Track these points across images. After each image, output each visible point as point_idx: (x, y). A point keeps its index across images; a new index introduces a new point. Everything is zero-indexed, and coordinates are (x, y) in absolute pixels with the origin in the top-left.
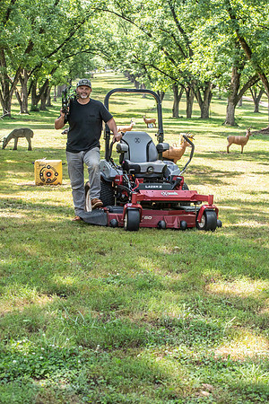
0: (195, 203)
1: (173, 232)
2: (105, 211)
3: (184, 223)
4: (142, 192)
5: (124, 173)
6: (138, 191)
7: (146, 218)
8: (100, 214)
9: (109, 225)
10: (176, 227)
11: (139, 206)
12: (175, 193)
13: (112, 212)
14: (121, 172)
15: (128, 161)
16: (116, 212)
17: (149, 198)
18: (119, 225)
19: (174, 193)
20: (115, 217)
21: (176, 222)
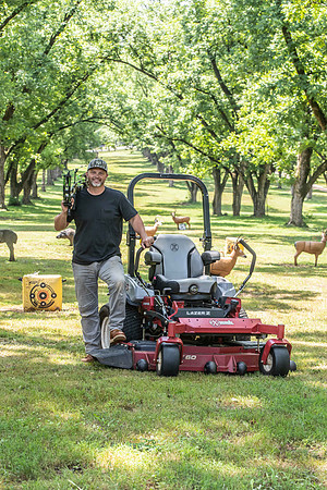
0: (258, 336)
1: (227, 377)
2: (129, 348)
3: (242, 365)
4: (183, 321)
5: (156, 293)
6: (176, 319)
7: (188, 357)
8: (122, 352)
9: (136, 368)
10: (231, 370)
11: (179, 340)
13: (139, 349)
14: (151, 293)
15: (161, 276)
16: (145, 349)
18: (149, 368)
19: (229, 323)
20: (143, 356)
21: (230, 364)
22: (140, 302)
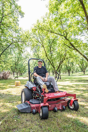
3: (64, 107)
5: (36, 86)
10: (61, 109)
12: (59, 94)
17: (50, 98)
21: (60, 107)
22: (32, 88)
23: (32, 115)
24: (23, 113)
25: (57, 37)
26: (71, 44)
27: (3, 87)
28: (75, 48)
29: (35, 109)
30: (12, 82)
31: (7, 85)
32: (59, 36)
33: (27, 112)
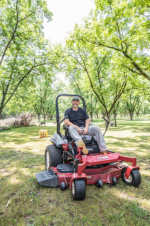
2: (56, 174)
3: (115, 179)
4: (84, 159)
5: (68, 142)
10: (109, 182)
12: (107, 157)
13: (61, 172)
16: (64, 172)
17: (89, 163)
21: (108, 178)
22: (62, 145)
23: (59, 191)
24: (46, 187)
25: (110, 52)
26: (134, 65)
27: (21, 139)
28: (141, 72)
29: (64, 182)
30: (35, 132)
31: (27, 136)
32: (114, 51)
33: (52, 186)
